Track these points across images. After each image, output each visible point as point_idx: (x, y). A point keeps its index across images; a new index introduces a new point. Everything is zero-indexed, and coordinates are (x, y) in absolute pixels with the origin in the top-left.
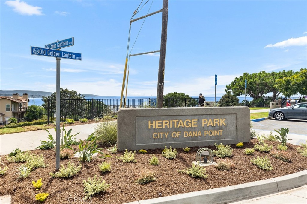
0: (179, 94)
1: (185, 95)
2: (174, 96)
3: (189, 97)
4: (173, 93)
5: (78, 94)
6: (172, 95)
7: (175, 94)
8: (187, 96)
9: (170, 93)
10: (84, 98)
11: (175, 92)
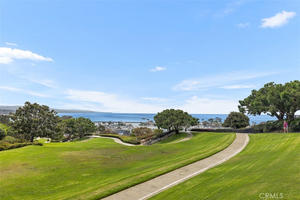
0: (177, 111)
1: (184, 112)
2: (170, 113)
3: (188, 114)
4: (170, 109)
5: (50, 111)
6: (169, 113)
7: (172, 111)
8: (186, 113)
9: (165, 110)
10: (57, 115)
11: (171, 109)
